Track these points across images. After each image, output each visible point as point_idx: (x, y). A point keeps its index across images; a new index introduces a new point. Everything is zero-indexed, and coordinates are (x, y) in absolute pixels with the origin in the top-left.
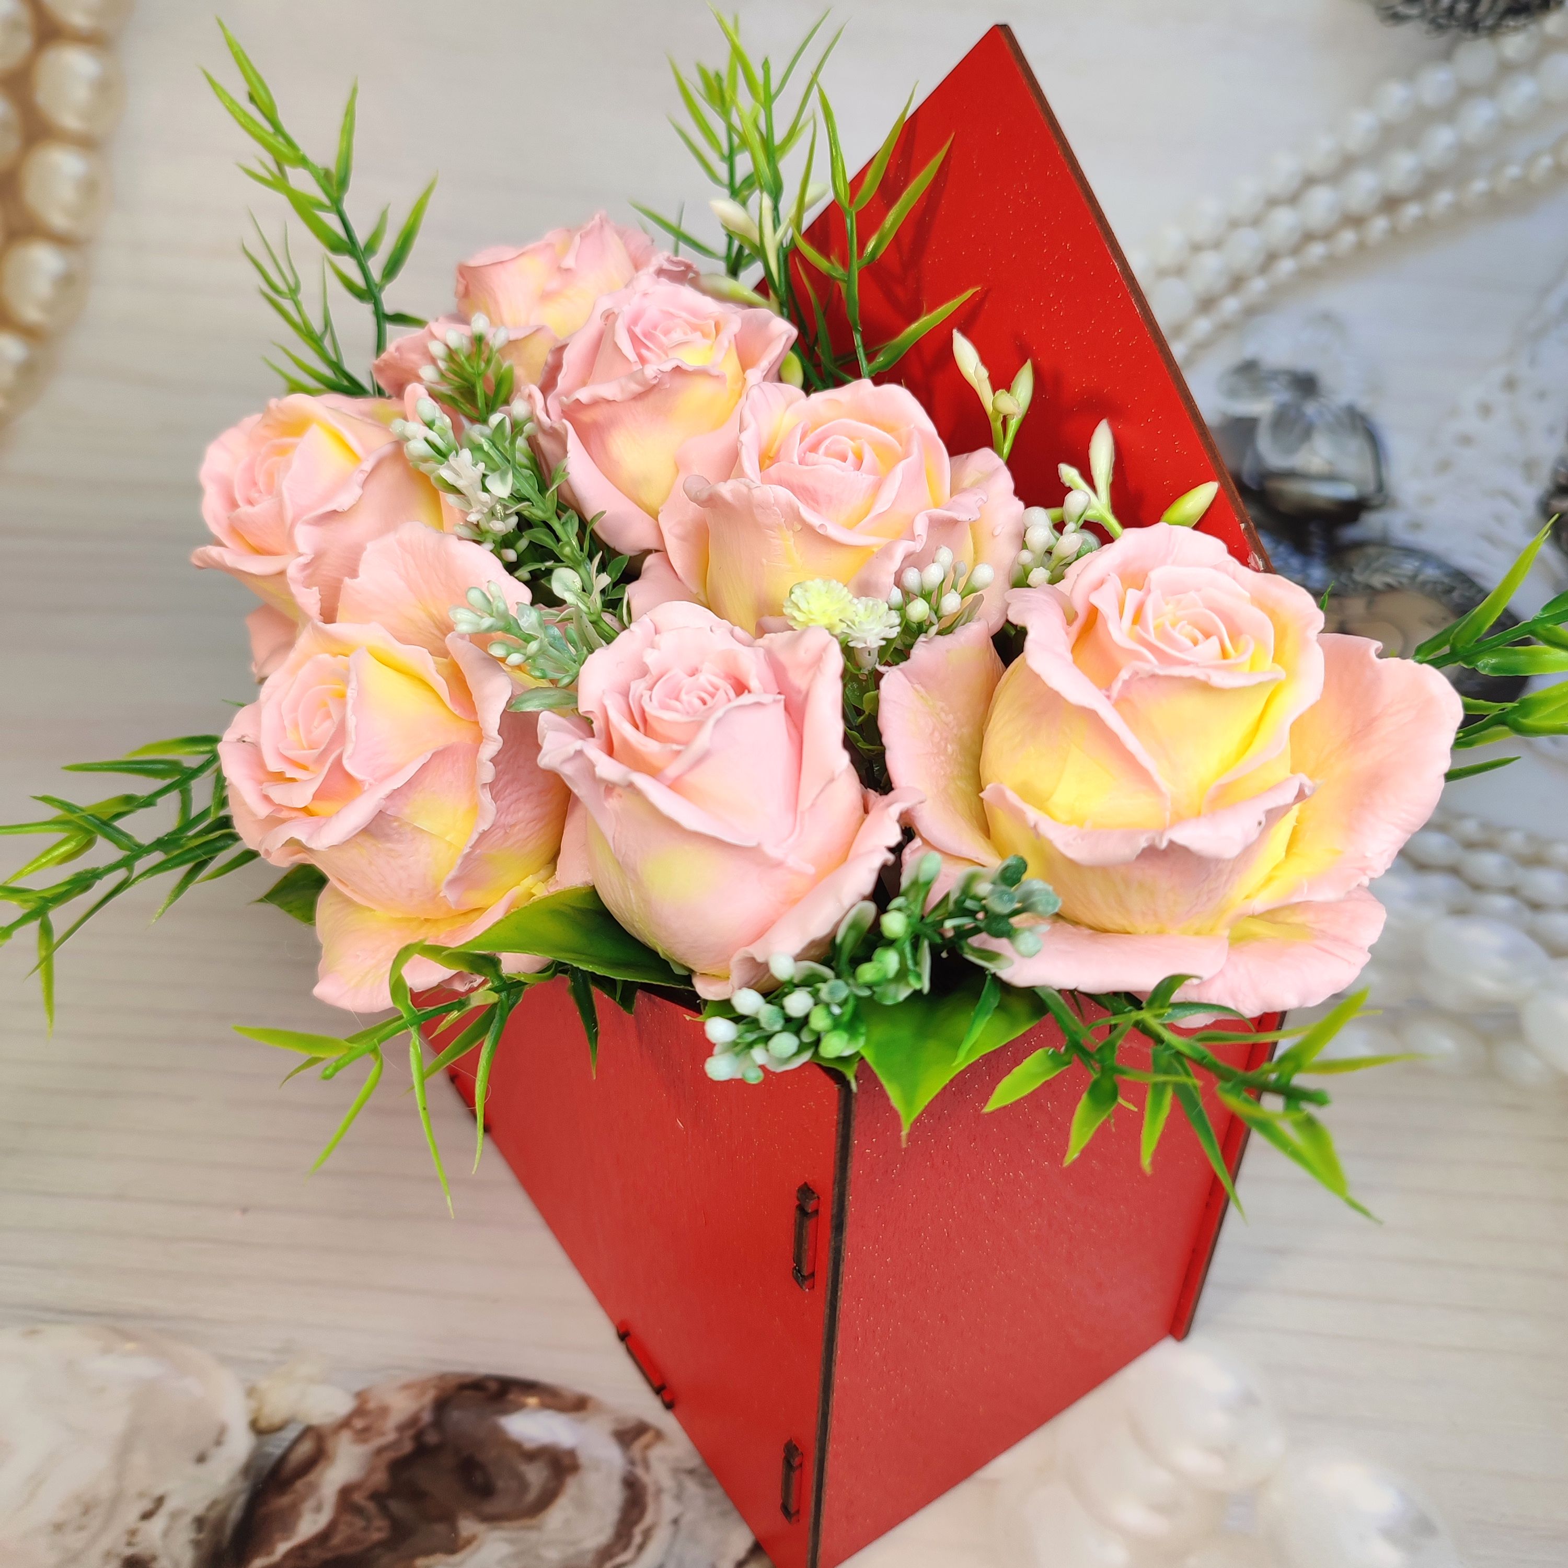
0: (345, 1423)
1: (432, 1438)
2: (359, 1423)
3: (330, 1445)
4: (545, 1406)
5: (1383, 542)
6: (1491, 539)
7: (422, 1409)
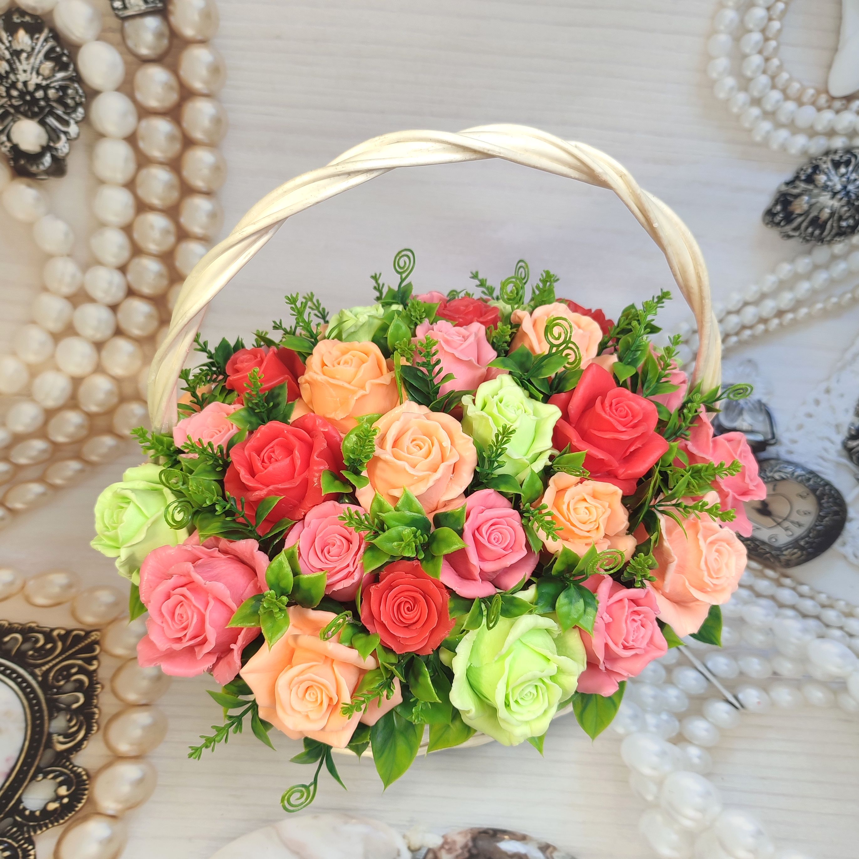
0: (442, 847)
1: (474, 851)
2: (447, 847)
3: (439, 855)
4: (511, 839)
5: (777, 459)
6: (822, 458)
7: (468, 841)
